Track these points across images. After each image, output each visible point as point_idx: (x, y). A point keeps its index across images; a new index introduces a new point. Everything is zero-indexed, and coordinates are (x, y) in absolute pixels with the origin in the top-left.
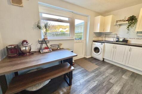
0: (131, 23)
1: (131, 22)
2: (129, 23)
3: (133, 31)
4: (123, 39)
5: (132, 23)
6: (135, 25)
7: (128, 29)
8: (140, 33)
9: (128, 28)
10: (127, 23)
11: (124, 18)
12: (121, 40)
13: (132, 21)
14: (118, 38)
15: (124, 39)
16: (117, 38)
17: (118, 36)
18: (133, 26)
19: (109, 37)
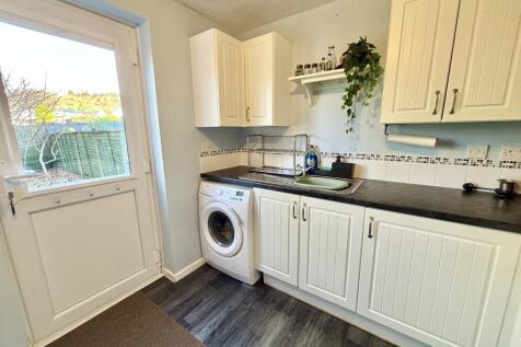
0: (356, 77)
1: (356, 73)
2: (350, 79)
3: (368, 123)
4: (334, 160)
5: (361, 79)
6: (376, 88)
7: (349, 111)
8: (396, 129)
9: (348, 102)
10: (340, 80)
11: (327, 51)
12: (327, 163)
13: (361, 70)
14: (315, 158)
15: (339, 157)
16: (311, 157)
17: (311, 143)
18: (370, 96)
19: (276, 151)
